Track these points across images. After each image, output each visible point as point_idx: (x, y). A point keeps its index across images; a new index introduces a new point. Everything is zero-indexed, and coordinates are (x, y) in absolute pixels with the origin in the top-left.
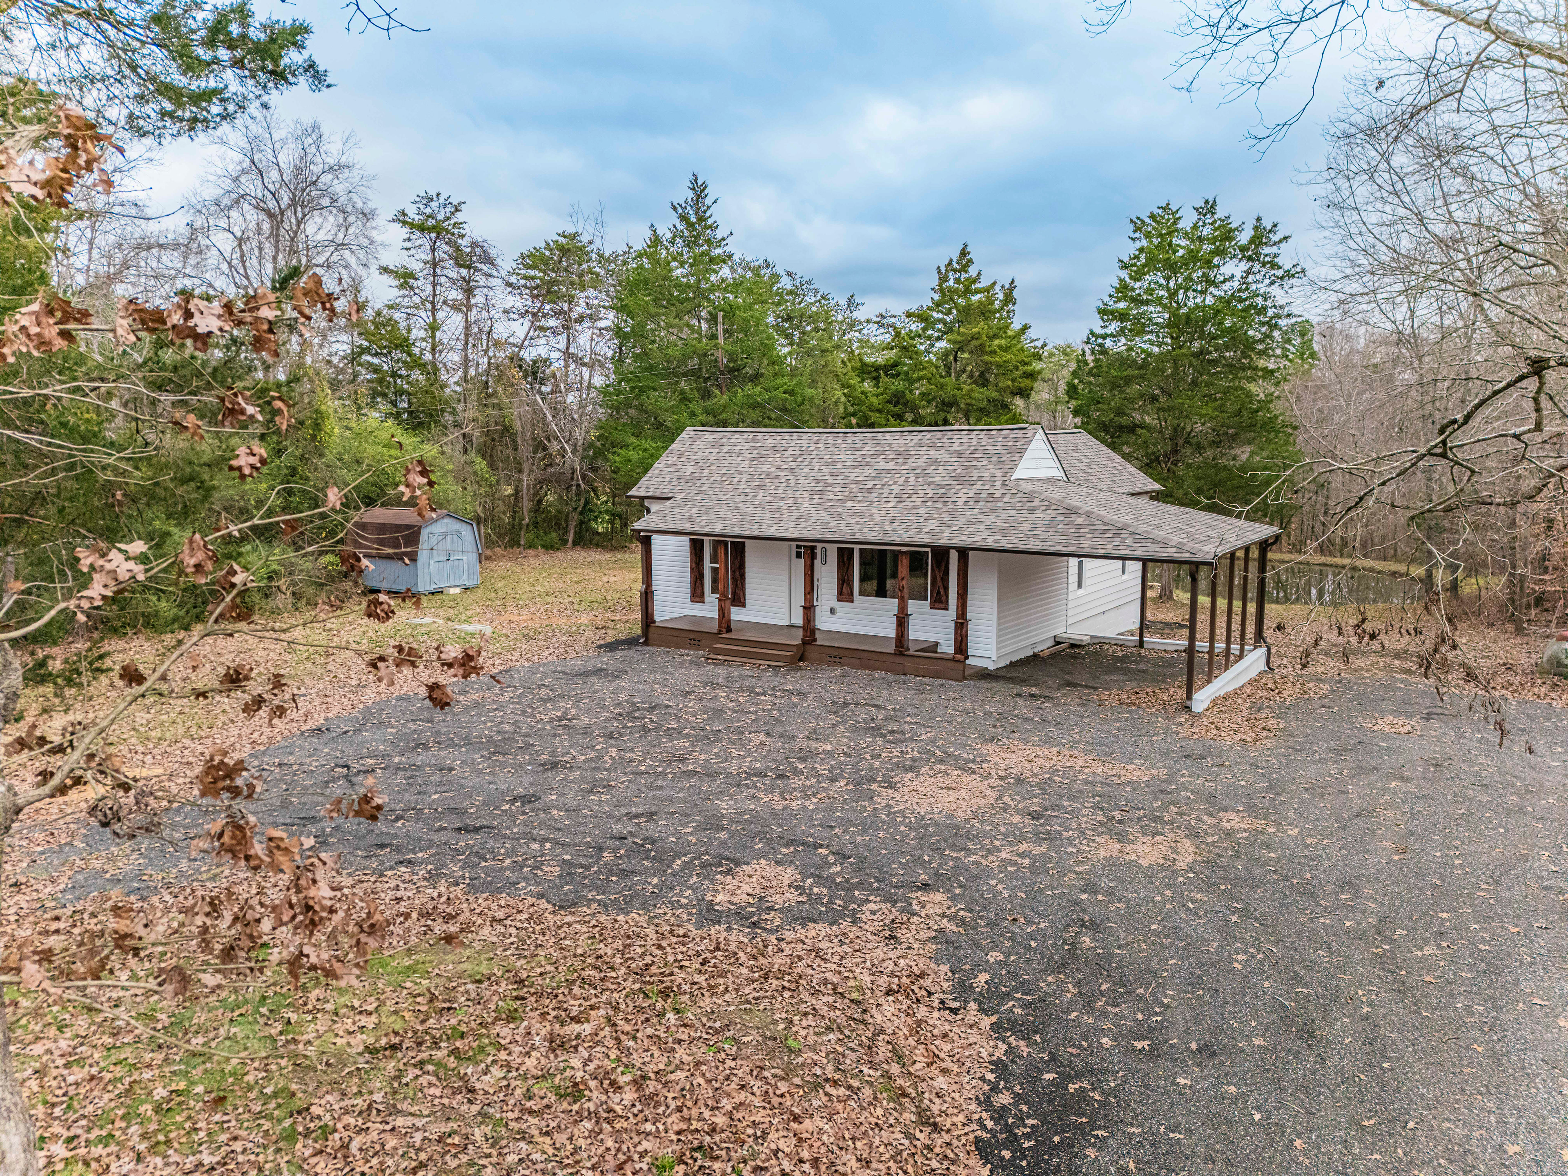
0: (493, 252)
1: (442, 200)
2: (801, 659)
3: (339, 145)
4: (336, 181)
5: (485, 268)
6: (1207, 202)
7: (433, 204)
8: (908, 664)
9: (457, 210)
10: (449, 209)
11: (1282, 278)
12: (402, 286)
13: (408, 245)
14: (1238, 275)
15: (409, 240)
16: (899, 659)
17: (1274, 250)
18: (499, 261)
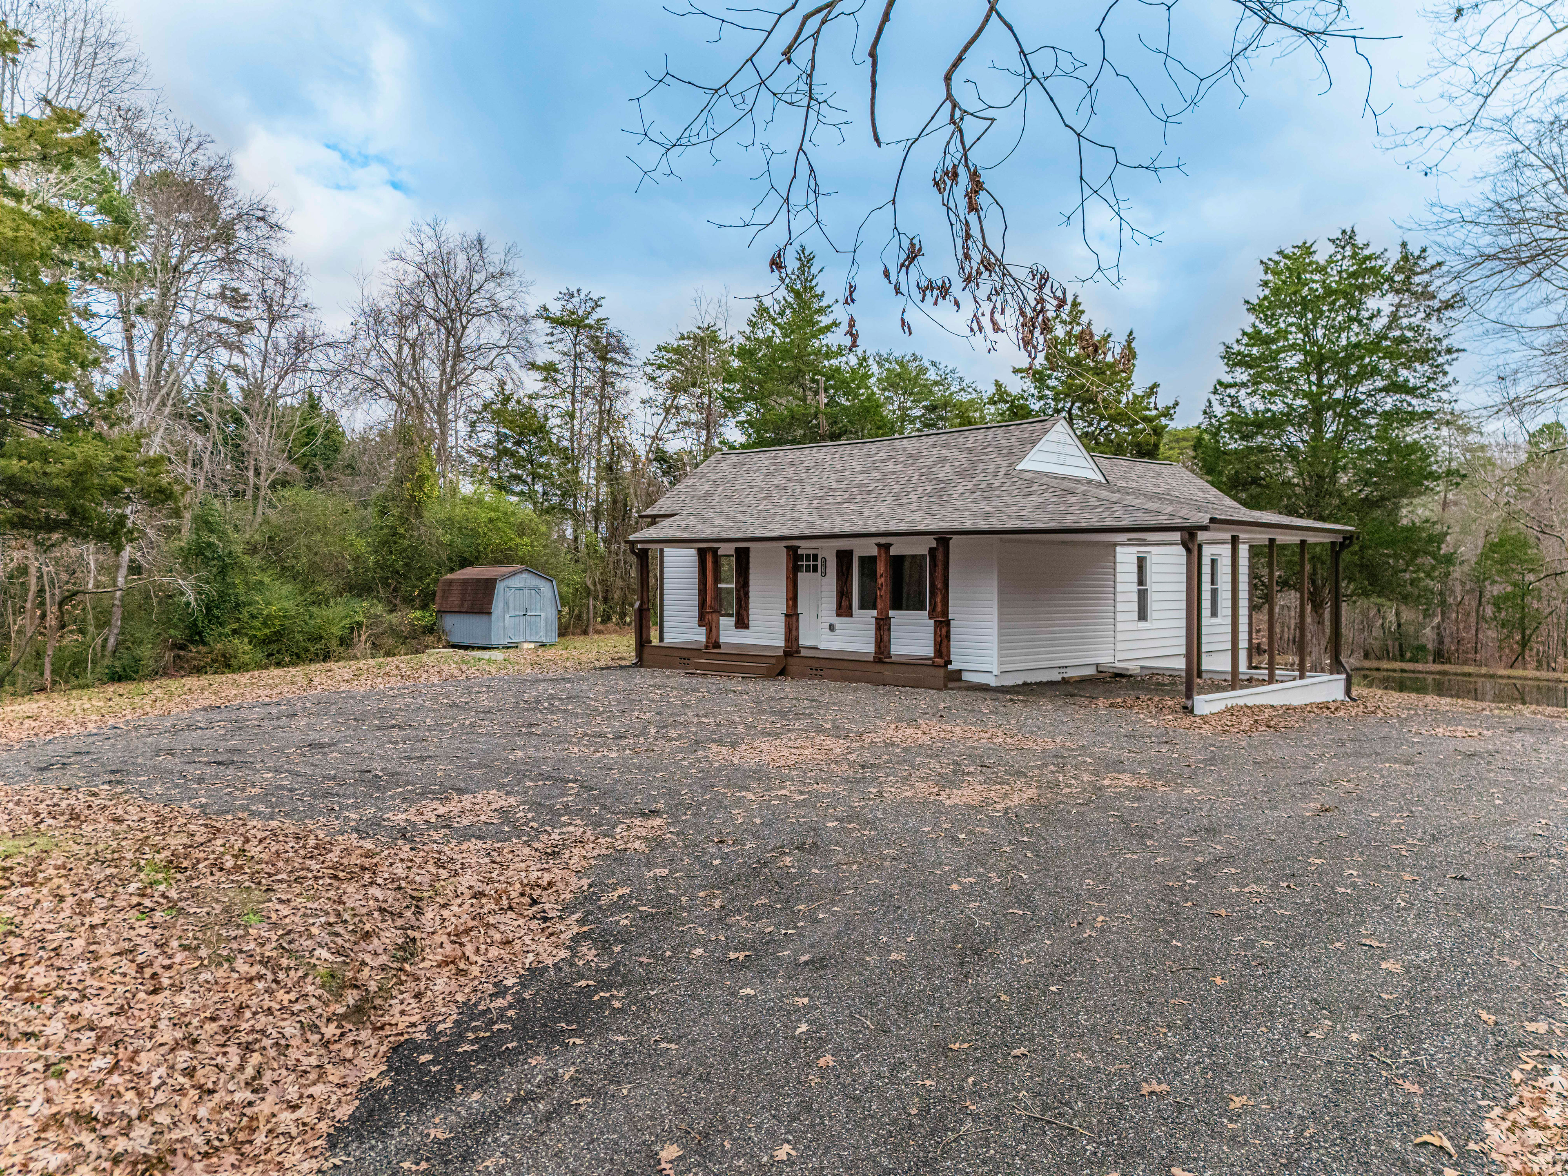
0: (627, 342)
1: (582, 296)
2: (783, 672)
3: (502, 256)
4: (499, 289)
5: (618, 357)
6: (1344, 232)
7: (574, 300)
8: (887, 672)
9: (597, 306)
10: (590, 304)
11: (1439, 310)
12: (546, 379)
13: (550, 339)
14: (1387, 310)
15: (552, 334)
16: (879, 668)
17: (1426, 277)
18: (633, 351)
